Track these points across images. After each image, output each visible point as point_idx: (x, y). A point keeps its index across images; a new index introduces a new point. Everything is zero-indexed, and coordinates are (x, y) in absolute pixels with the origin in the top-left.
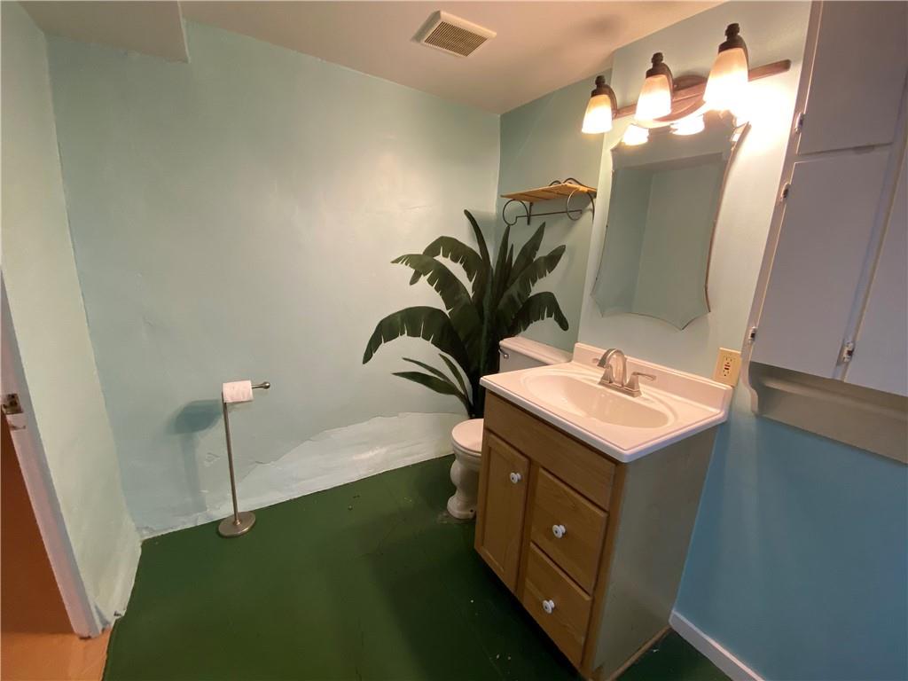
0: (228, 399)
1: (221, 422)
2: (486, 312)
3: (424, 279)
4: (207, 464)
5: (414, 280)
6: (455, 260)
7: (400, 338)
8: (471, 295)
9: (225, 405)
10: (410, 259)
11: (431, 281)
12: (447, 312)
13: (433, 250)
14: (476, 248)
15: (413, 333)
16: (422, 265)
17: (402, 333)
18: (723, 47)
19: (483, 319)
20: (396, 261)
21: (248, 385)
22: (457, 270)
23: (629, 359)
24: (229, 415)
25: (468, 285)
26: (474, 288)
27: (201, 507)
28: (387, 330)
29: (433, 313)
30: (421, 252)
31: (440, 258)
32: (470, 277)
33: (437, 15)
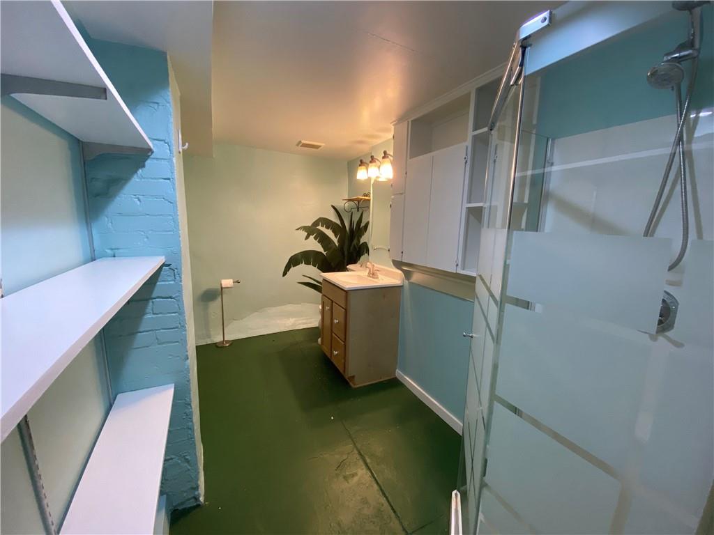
0: (223, 286)
1: (220, 299)
2: (346, 253)
3: (312, 237)
4: (213, 317)
5: (307, 238)
6: (327, 228)
7: (300, 265)
8: (337, 245)
9: (222, 288)
10: (305, 228)
11: (315, 238)
12: (325, 253)
13: (316, 224)
14: (338, 222)
15: (308, 263)
16: (311, 231)
17: (302, 263)
18: (383, 158)
19: (344, 257)
20: (298, 229)
21: (231, 281)
22: (329, 233)
23: (375, 265)
24: (224, 296)
25: (335, 240)
26: (338, 242)
27: (209, 336)
28: (294, 261)
29: (318, 253)
30: (310, 225)
31: (320, 227)
32: (336, 236)
33: (301, 142)
